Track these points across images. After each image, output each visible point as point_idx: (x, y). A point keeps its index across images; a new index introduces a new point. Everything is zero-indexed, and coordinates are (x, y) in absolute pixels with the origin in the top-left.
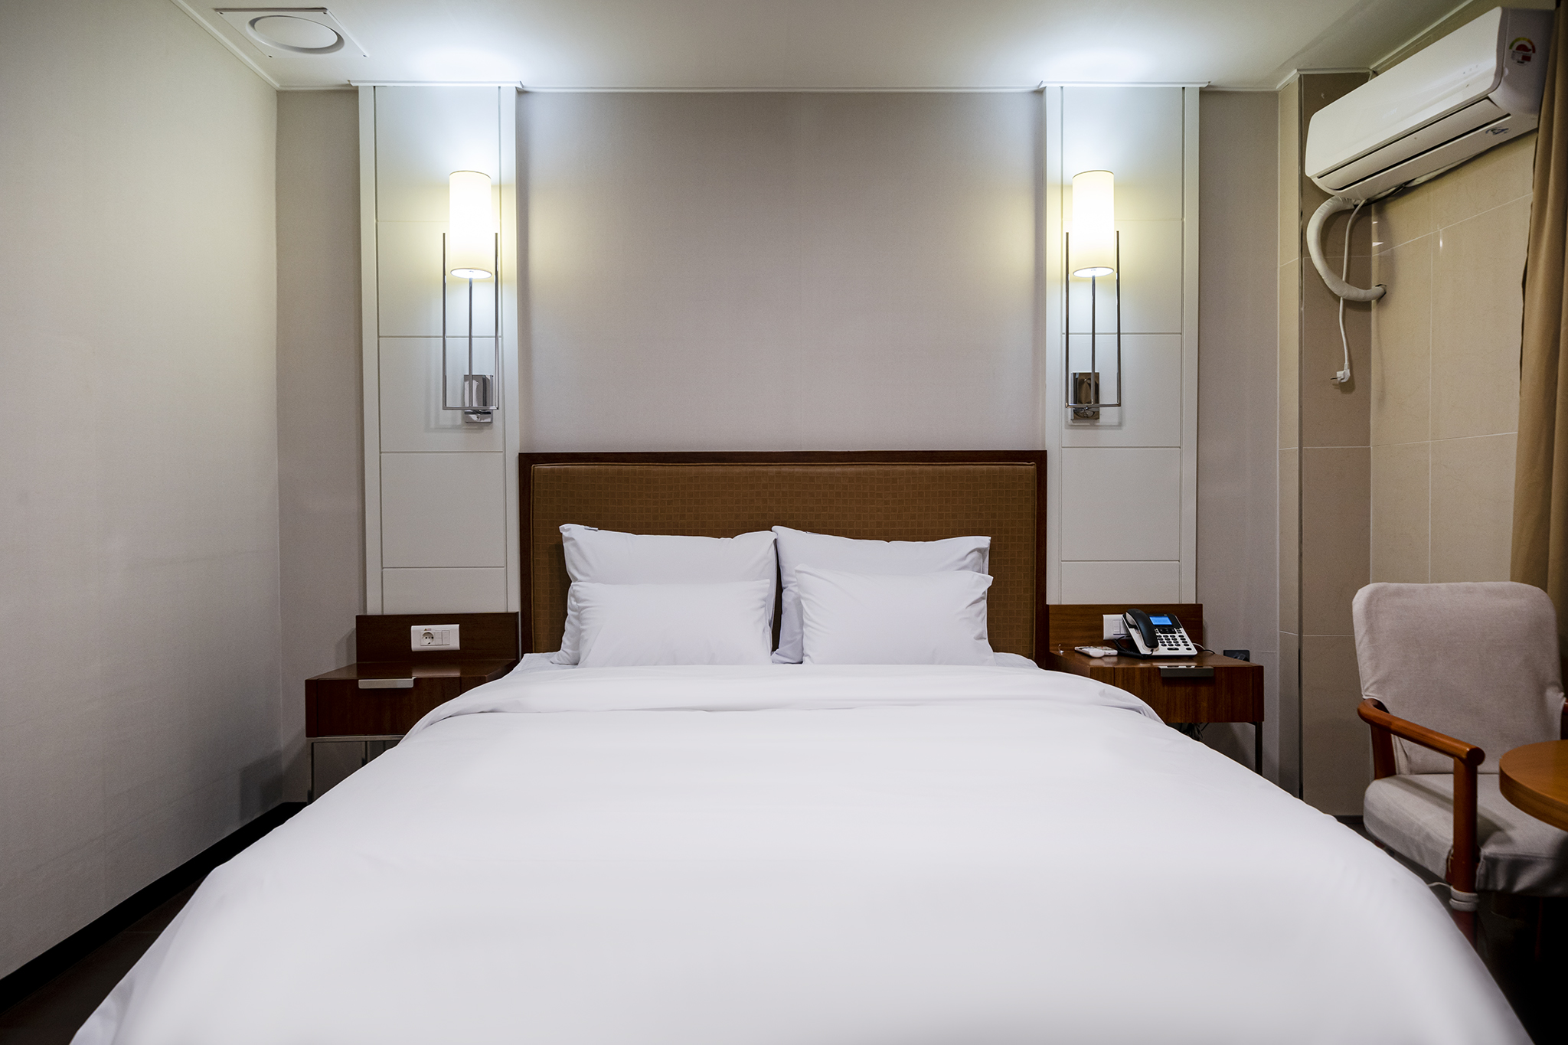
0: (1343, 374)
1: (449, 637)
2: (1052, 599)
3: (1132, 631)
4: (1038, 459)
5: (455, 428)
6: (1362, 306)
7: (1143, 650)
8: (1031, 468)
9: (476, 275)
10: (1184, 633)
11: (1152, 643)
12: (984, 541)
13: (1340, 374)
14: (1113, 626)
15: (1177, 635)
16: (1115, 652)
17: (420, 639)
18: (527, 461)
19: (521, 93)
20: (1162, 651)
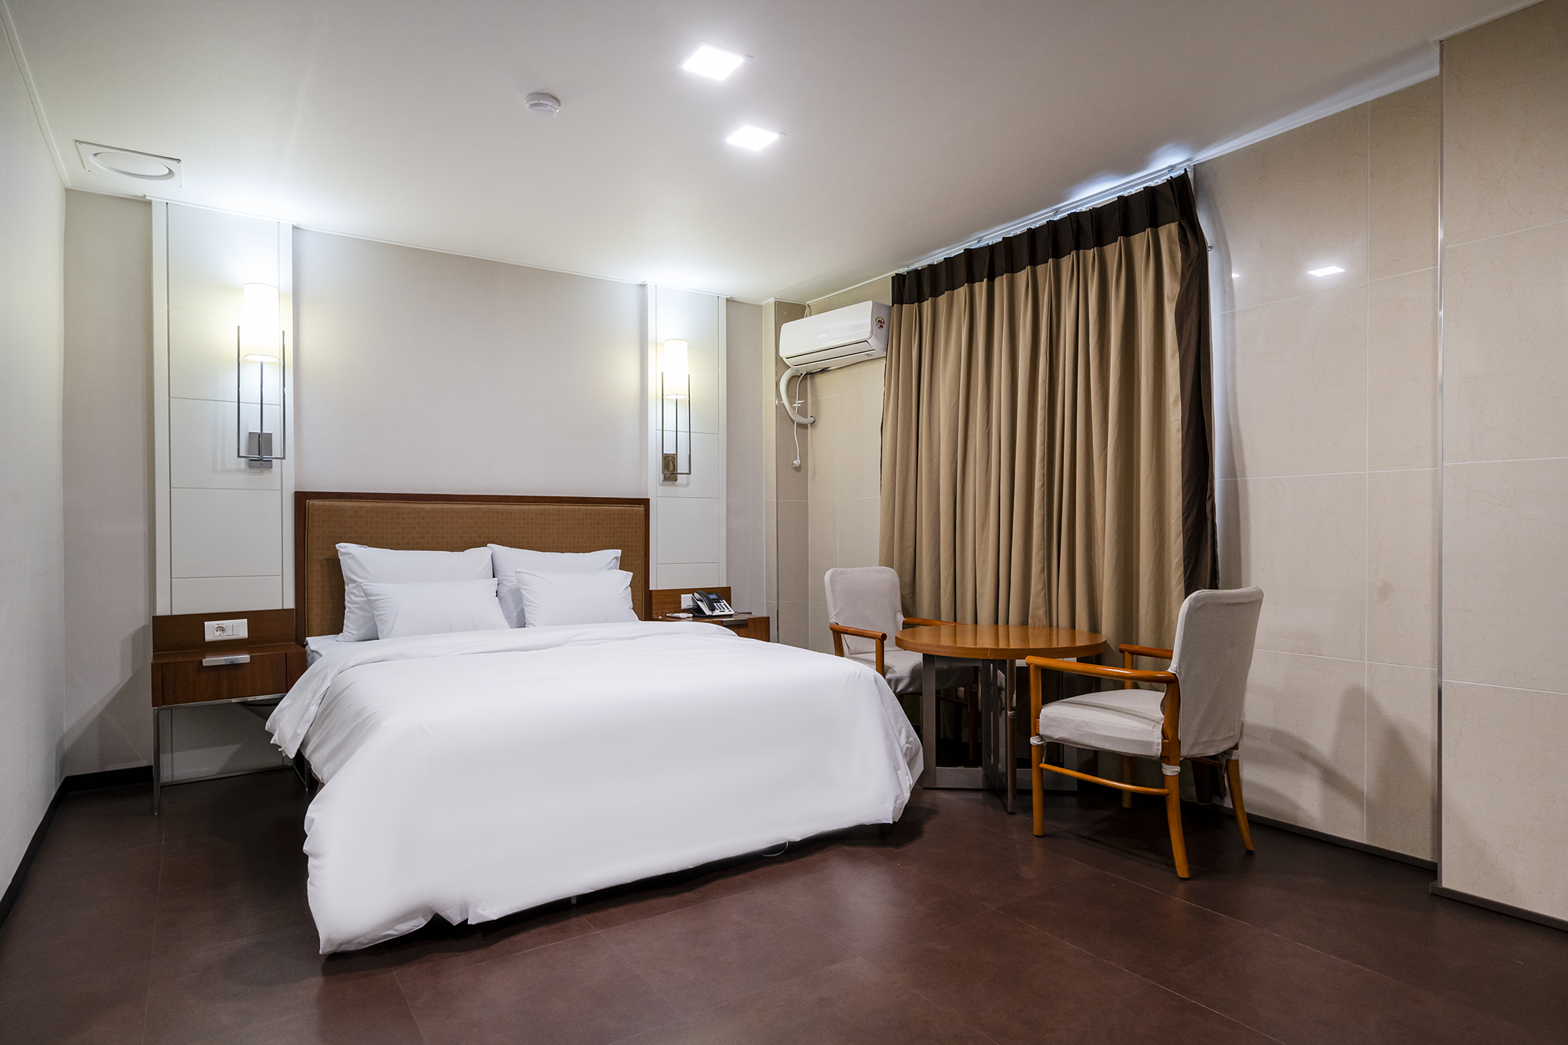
0: (797, 462)
1: (239, 629)
2: (652, 587)
3: (699, 603)
4: (645, 503)
5: (239, 471)
6: (803, 426)
7: (708, 612)
8: (642, 508)
9: (265, 359)
10: (725, 603)
11: (713, 609)
12: (618, 552)
13: (795, 462)
14: (686, 601)
15: (722, 604)
16: (691, 615)
17: (212, 631)
18: (301, 499)
19: (295, 228)
20: (717, 613)
